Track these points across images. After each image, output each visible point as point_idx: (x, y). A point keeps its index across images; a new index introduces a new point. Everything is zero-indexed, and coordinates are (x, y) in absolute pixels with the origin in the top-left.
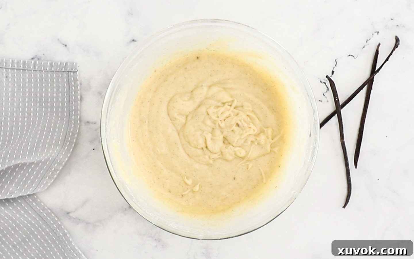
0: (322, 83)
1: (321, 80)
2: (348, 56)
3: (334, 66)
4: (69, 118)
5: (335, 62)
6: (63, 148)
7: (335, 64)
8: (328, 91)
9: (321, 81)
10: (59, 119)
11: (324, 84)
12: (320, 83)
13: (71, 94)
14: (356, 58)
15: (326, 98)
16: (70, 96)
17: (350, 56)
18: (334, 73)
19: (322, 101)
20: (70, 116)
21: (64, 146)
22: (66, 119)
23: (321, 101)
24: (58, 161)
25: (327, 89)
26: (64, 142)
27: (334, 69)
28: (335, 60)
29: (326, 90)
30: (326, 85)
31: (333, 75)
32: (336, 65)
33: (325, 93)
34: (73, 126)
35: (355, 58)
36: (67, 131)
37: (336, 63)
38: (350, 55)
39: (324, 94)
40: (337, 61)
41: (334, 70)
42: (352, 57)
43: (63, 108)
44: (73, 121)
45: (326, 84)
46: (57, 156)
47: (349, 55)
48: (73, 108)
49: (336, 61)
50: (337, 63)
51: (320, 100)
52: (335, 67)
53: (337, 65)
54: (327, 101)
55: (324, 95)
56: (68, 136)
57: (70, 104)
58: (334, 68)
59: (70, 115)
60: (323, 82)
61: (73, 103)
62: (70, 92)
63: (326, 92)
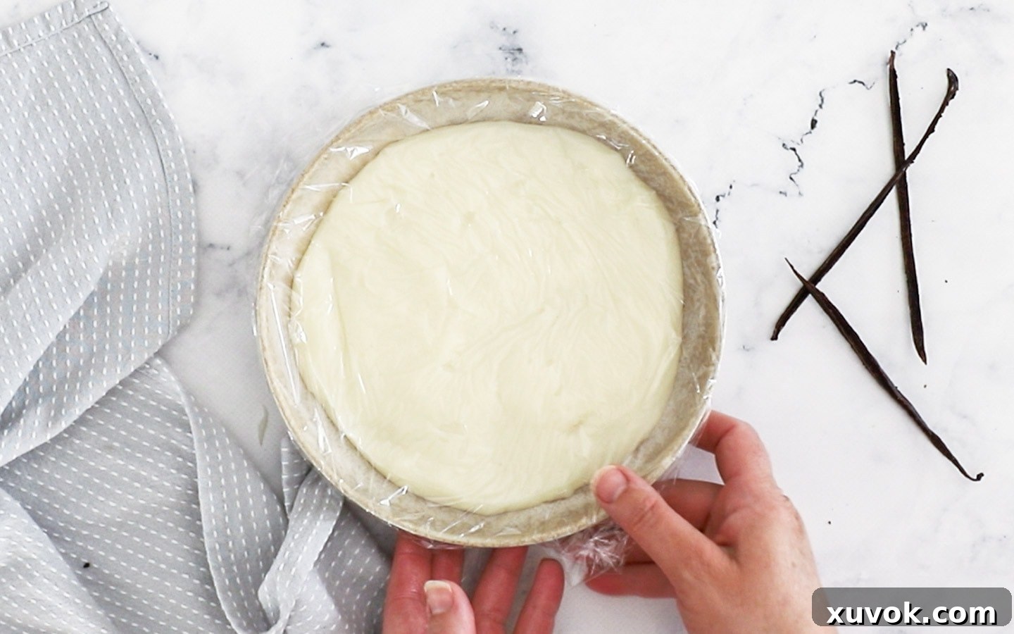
0: (786, 148)
1: (785, 142)
2: (851, 83)
3: (818, 107)
4: (146, 117)
5: (820, 99)
6: (170, 193)
7: (820, 102)
8: (801, 168)
9: (784, 145)
10: (126, 131)
11: (793, 152)
12: (783, 148)
13: (120, 64)
14: (871, 87)
15: (797, 185)
16: (120, 69)
17: (856, 83)
18: (818, 125)
19: (788, 194)
20: (146, 113)
21: (170, 190)
22: (140, 125)
23: (785, 194)
24: (181, 227)
25: (800, 164)
26: (165, 179)
27: (815, 114)
28: (818, 94)
29: (797, 168)
30: (796, 154)
31: (815, 129)
32: (821, 106)
33: (795, 174)
34: (164, 132)
35: (869, 87)
36: (159, 151)
37: (822, 100)
38: (855, 81)
39: (793, 176)
40: (823, 95)
41: (816, 118)
42: (861, 85)
43: (120, 104)
44: (158, 121)
45: (798, 153)
46: (170, 217)
47: (852, 80)
48: (143, 92)
49: (820, 94)
50: (825, 101)
51: (782, 190)
52: (820, 110)
53: (823, 106)
54: (800, 193)
55: (791, 178)
56: (166, 162)
57: (131, 85)
58: (816, 111)
59: (143, 111)
60: (789, 148)
61: (136, 81)
62: (116, 60)
63: (796, 171)
